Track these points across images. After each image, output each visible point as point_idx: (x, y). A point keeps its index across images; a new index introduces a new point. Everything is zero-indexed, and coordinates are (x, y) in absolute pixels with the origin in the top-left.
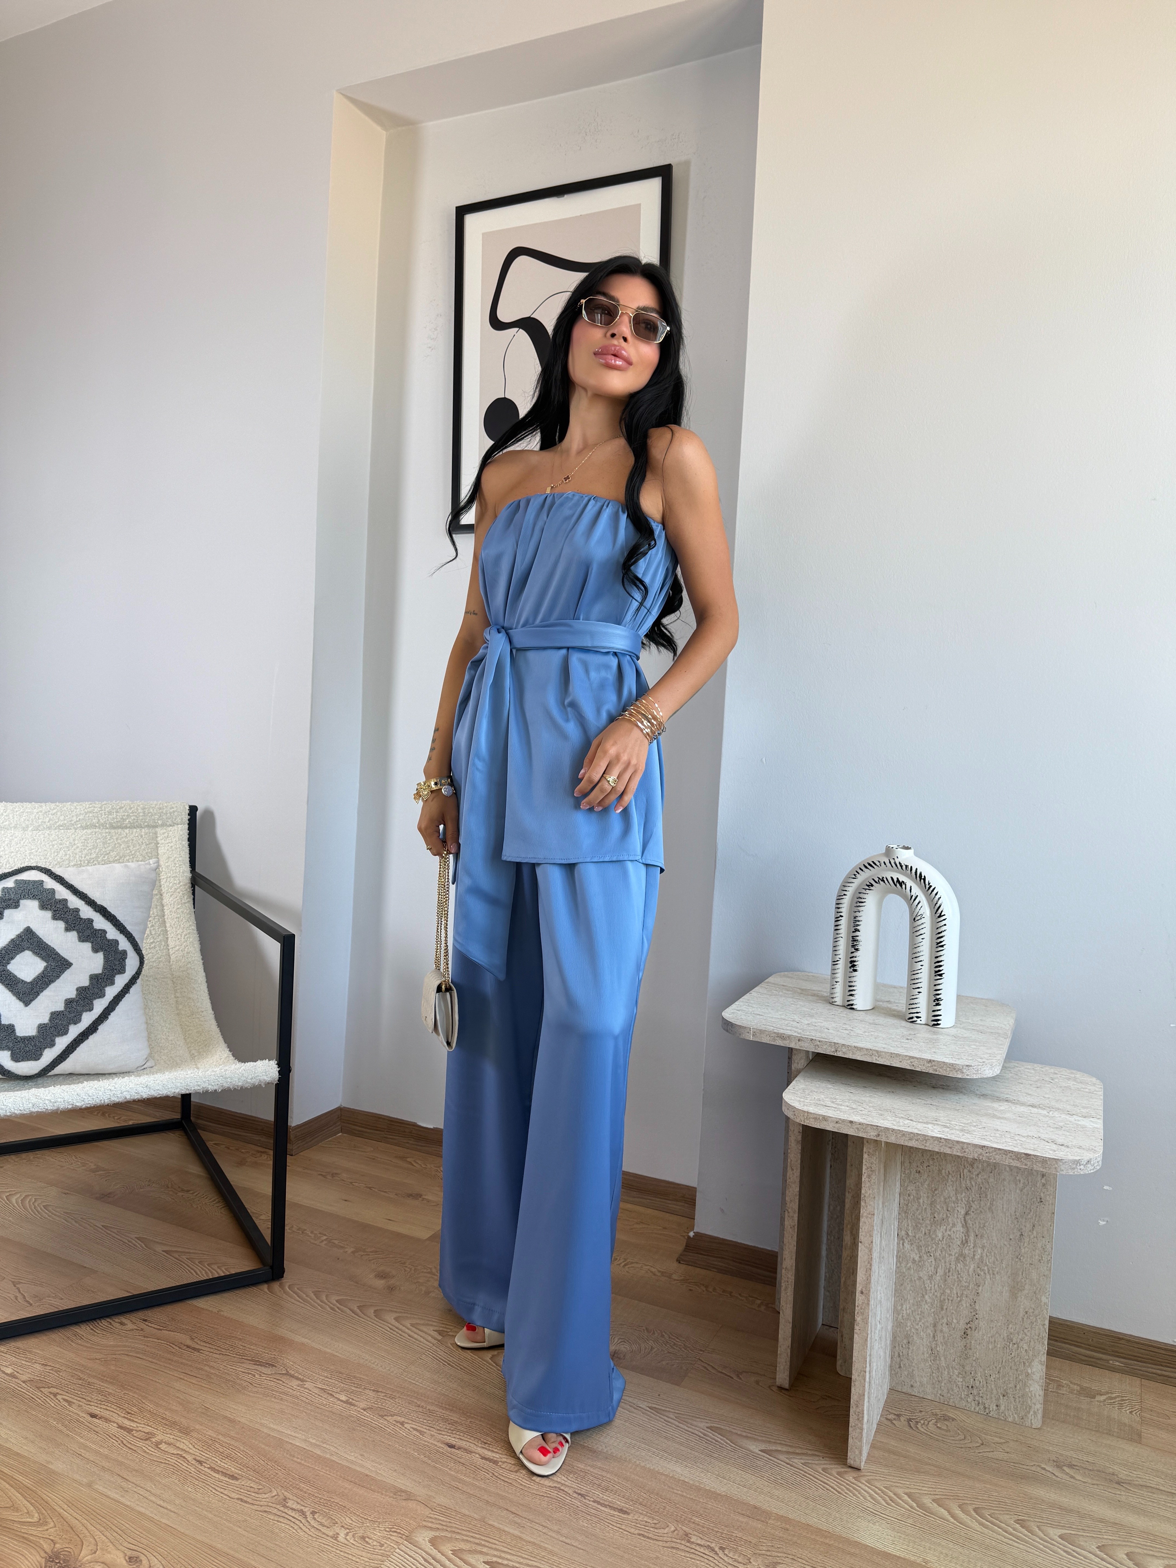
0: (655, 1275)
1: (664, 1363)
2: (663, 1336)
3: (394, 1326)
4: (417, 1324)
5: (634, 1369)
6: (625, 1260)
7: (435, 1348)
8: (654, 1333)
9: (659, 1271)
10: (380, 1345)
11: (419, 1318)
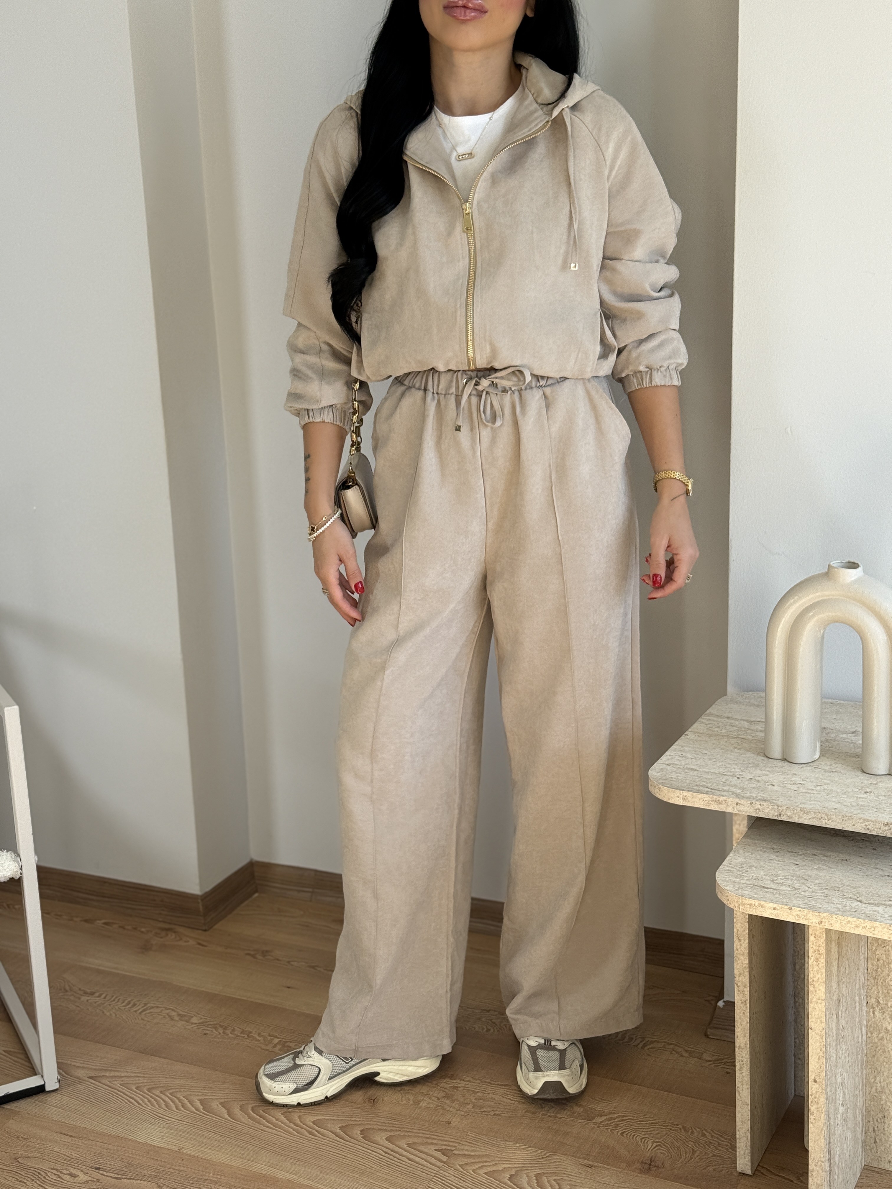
0: (682, 1056)
1: (711, 1169)
2: (704, 1135)
3: (389, 1149)
4: (414, 1143)
5: (677, 1179)
6: (643, 1039)
7: (441, 1172)
8: (692, 1133)
9: (687, 1051)
10: (378, 1174)
11: (415, 1136)
